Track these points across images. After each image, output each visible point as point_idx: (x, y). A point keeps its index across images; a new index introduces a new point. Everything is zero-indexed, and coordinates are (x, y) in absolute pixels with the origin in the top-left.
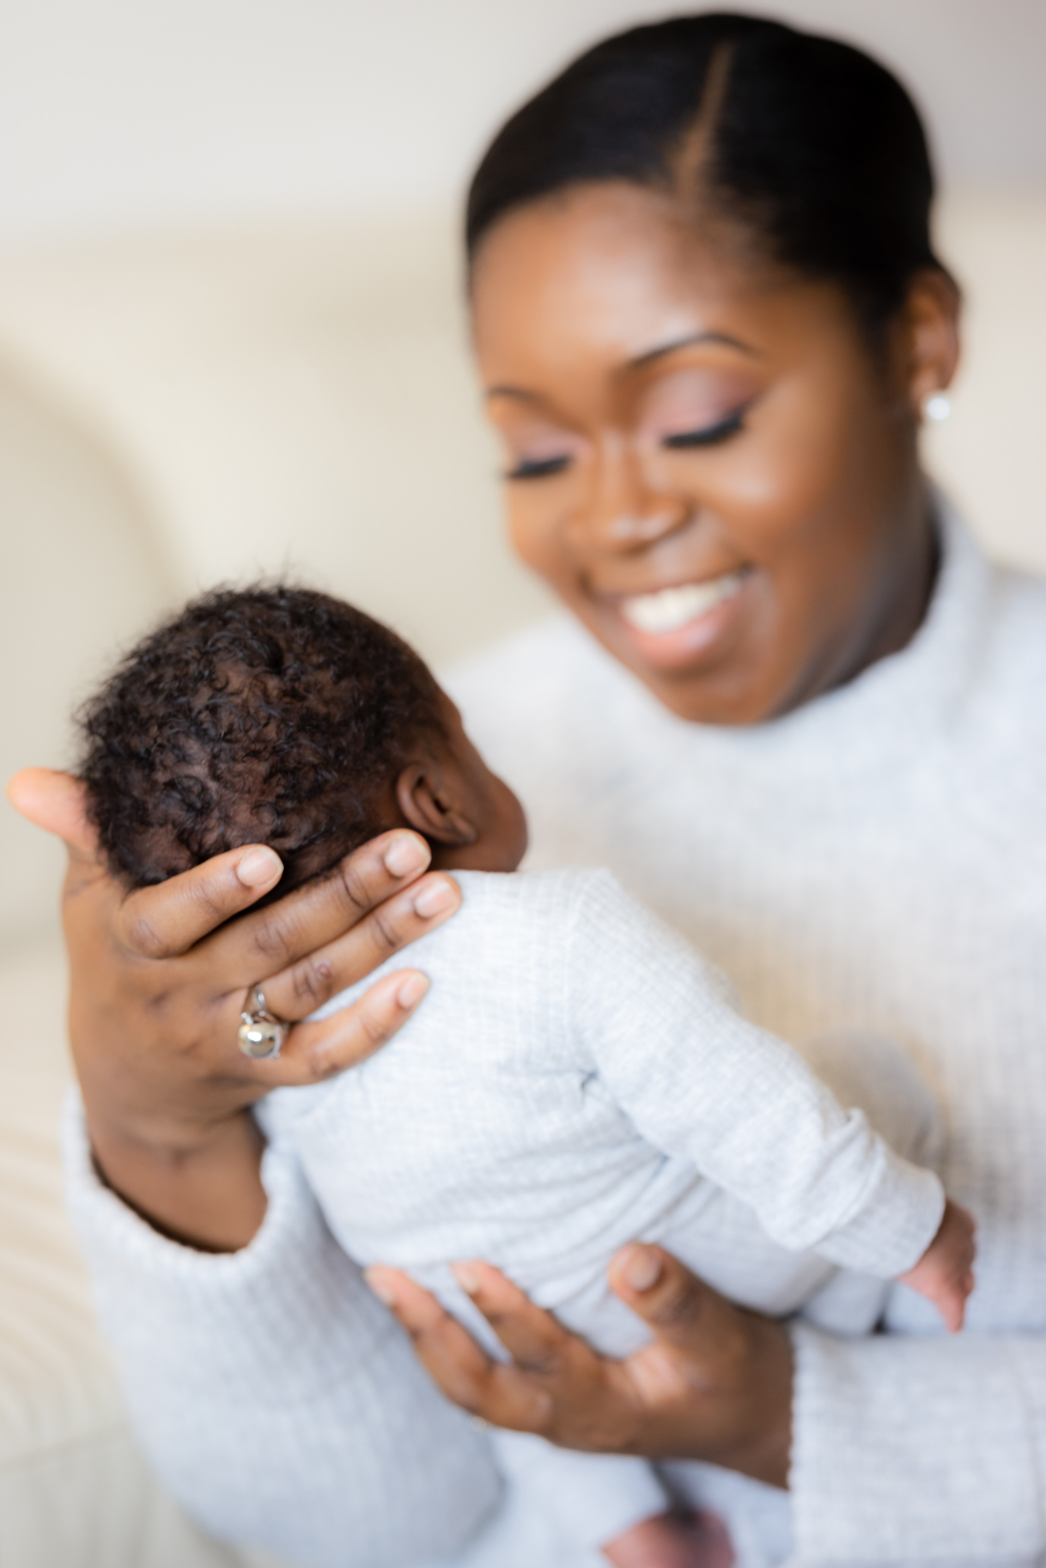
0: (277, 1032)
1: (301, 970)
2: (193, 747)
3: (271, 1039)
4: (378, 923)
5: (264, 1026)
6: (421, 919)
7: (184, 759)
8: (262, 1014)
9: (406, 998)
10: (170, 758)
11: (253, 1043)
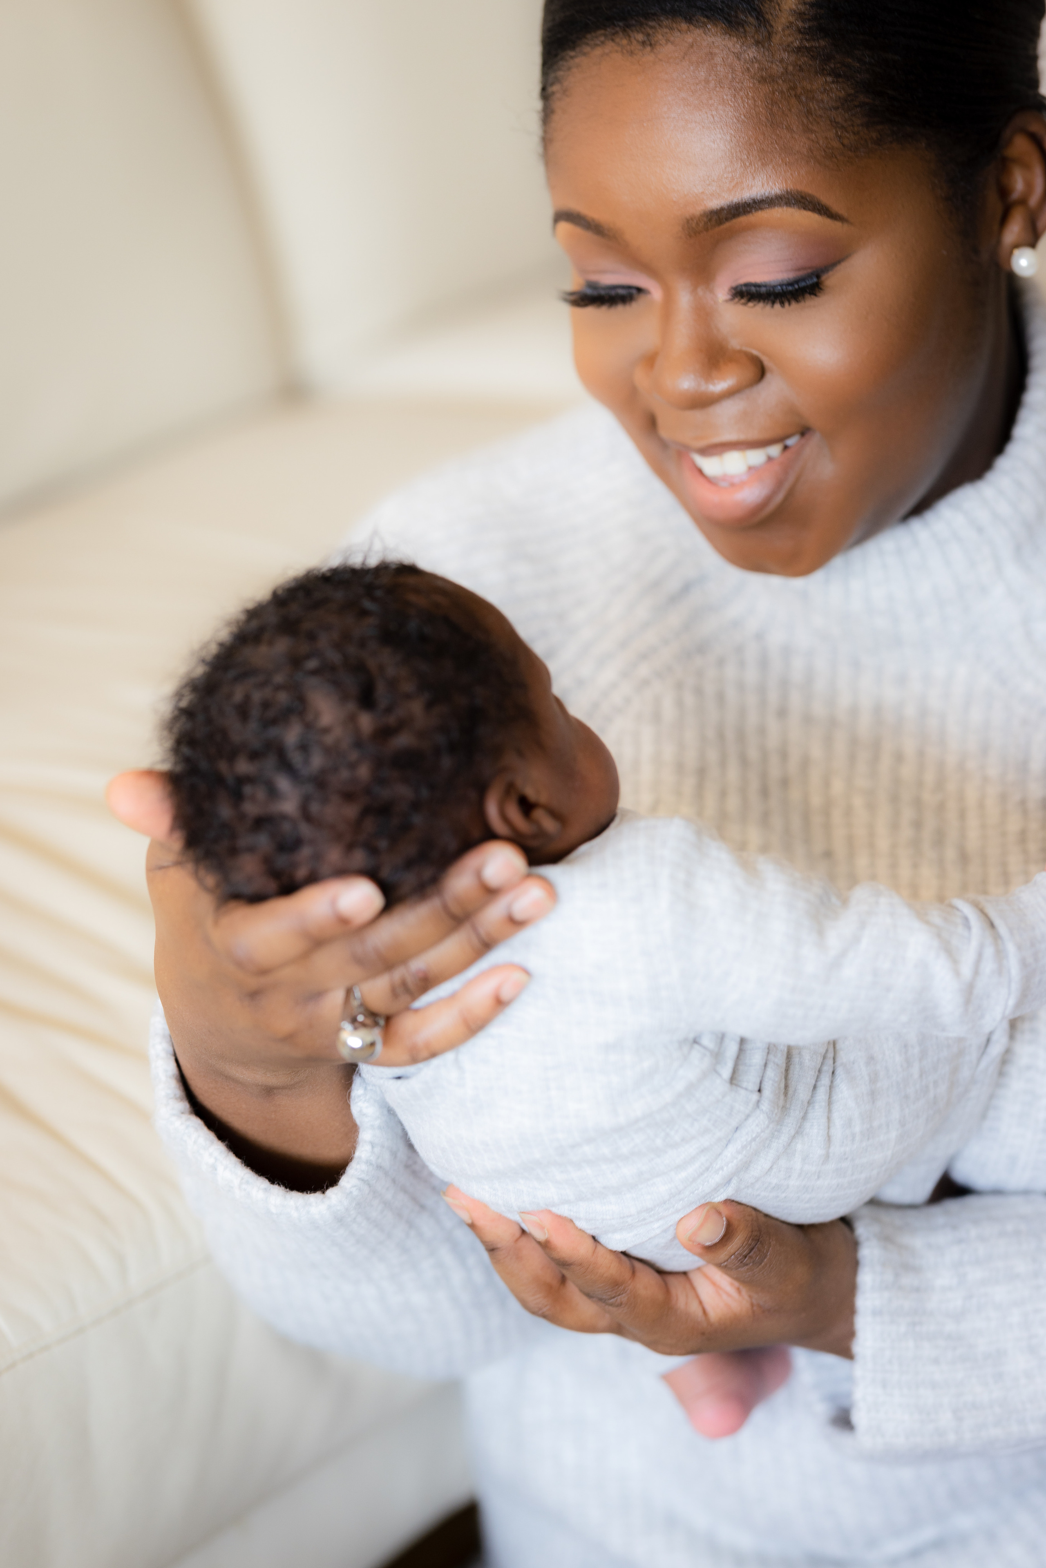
0: (375, 1035)
1: (398, 974)
2: (283, 783)
3: (373, 1044)
4: (475, 929)
5: (363, 1032)
6: (515, 923)
7: (273, 793)
8: (361, 1018)
9: (505, 995)
10: (261, 794)
11: (353, 1049)
